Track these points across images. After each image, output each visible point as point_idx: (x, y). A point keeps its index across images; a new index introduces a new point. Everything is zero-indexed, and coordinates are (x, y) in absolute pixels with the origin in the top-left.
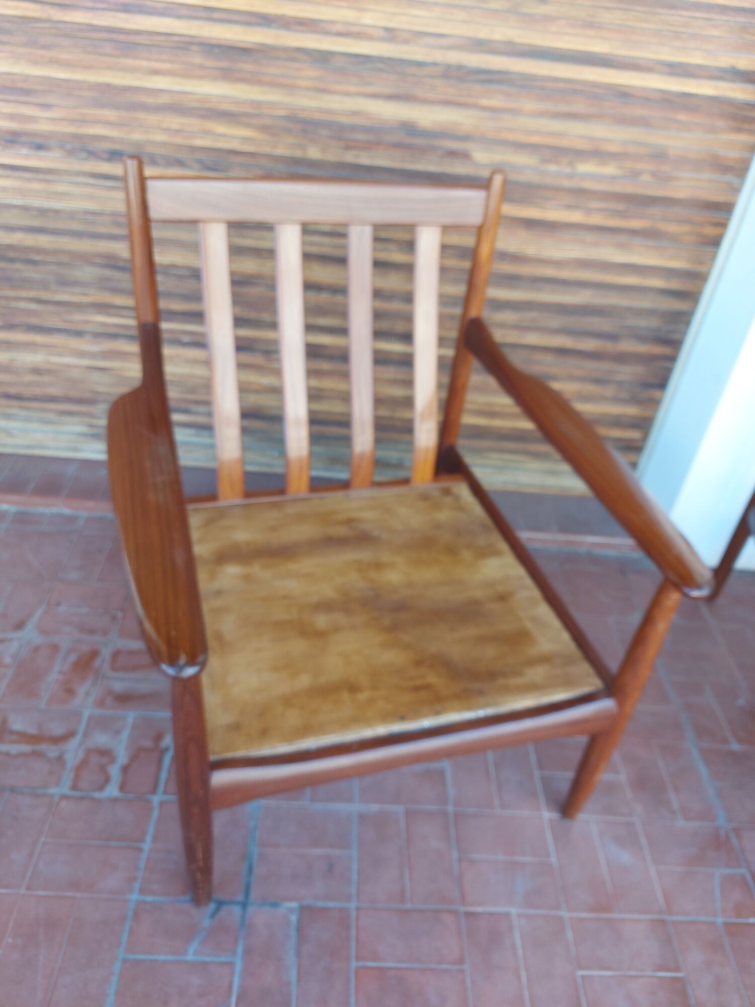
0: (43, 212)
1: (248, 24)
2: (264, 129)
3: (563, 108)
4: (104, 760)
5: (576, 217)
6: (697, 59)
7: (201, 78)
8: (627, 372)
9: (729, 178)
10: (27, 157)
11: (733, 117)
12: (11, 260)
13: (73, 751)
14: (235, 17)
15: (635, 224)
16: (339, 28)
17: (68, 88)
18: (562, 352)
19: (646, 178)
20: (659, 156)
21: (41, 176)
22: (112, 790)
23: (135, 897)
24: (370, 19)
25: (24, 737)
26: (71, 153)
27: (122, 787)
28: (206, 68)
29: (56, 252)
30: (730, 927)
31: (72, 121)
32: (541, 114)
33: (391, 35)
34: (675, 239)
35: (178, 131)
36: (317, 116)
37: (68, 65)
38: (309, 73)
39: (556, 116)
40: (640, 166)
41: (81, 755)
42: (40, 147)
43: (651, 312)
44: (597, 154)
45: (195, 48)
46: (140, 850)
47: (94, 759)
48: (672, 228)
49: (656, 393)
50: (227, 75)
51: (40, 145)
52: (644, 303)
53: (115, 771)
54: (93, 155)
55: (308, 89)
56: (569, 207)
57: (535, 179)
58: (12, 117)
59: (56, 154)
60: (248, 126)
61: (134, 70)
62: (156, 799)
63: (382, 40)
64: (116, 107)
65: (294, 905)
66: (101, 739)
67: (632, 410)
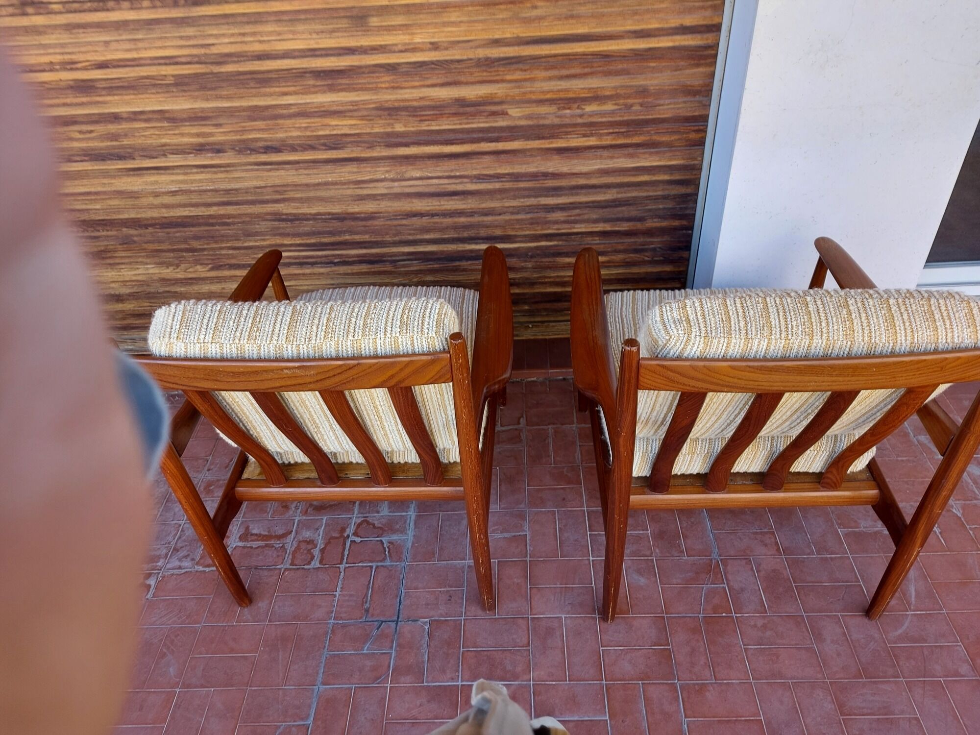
0: (228, 191)
1: (340, 55)
2: (362, 118)
3: (565, 72)
4: (310, 547)
5: (592, 141)
6: (654, 25)
7: (316, 93)
9: (697, 98)
10: (212, 159)
11: (691, 58)
12: (212, 225)
13: (290, 543)
14: (331, 52)
15: (636, 140)
16: (400, 47)
17: (231, 112)
18: (604, 234)
19: (637, 108)
20: (643, 92)
21: (223, 169)
22: (315, 563)
23: (332, 621)
24: (420, 38)
25: (259, 537)
26: (240, 152)
27: (321, 562)
28: (317, 86)
29: (240, 216)
30: (708, 620)
31: (236, 132)
32: (550, 79)
33: (435, 46)
34: (669, 145)
35: (306, 128)
36: (396, 104)
37: (229, 98)
38: (386, 79)
39: (561, 78)
40: (630, 101)
41: (295, 545)
42: (219, 151)
43: (665, 197)
44: (597, 98)
45: (308, 75)
46: (335, 596)
47: (303, 546)
48: (665, 138)
49: (685, 254)
50: (332, 89)
51: (218, 149)
53: (316, 552)
54: (254, 151)
55: (387, 88)
56: (585, 136)
57: (557, 121)
58: (198, 135)
59: (231, 153)
60: (351, 117)
61: (271, 95)
62: (342, 567)
63: (430, 50)
64: (264, 119)
65: (428, 620)
66: (307, 534)
67: (668, 268)
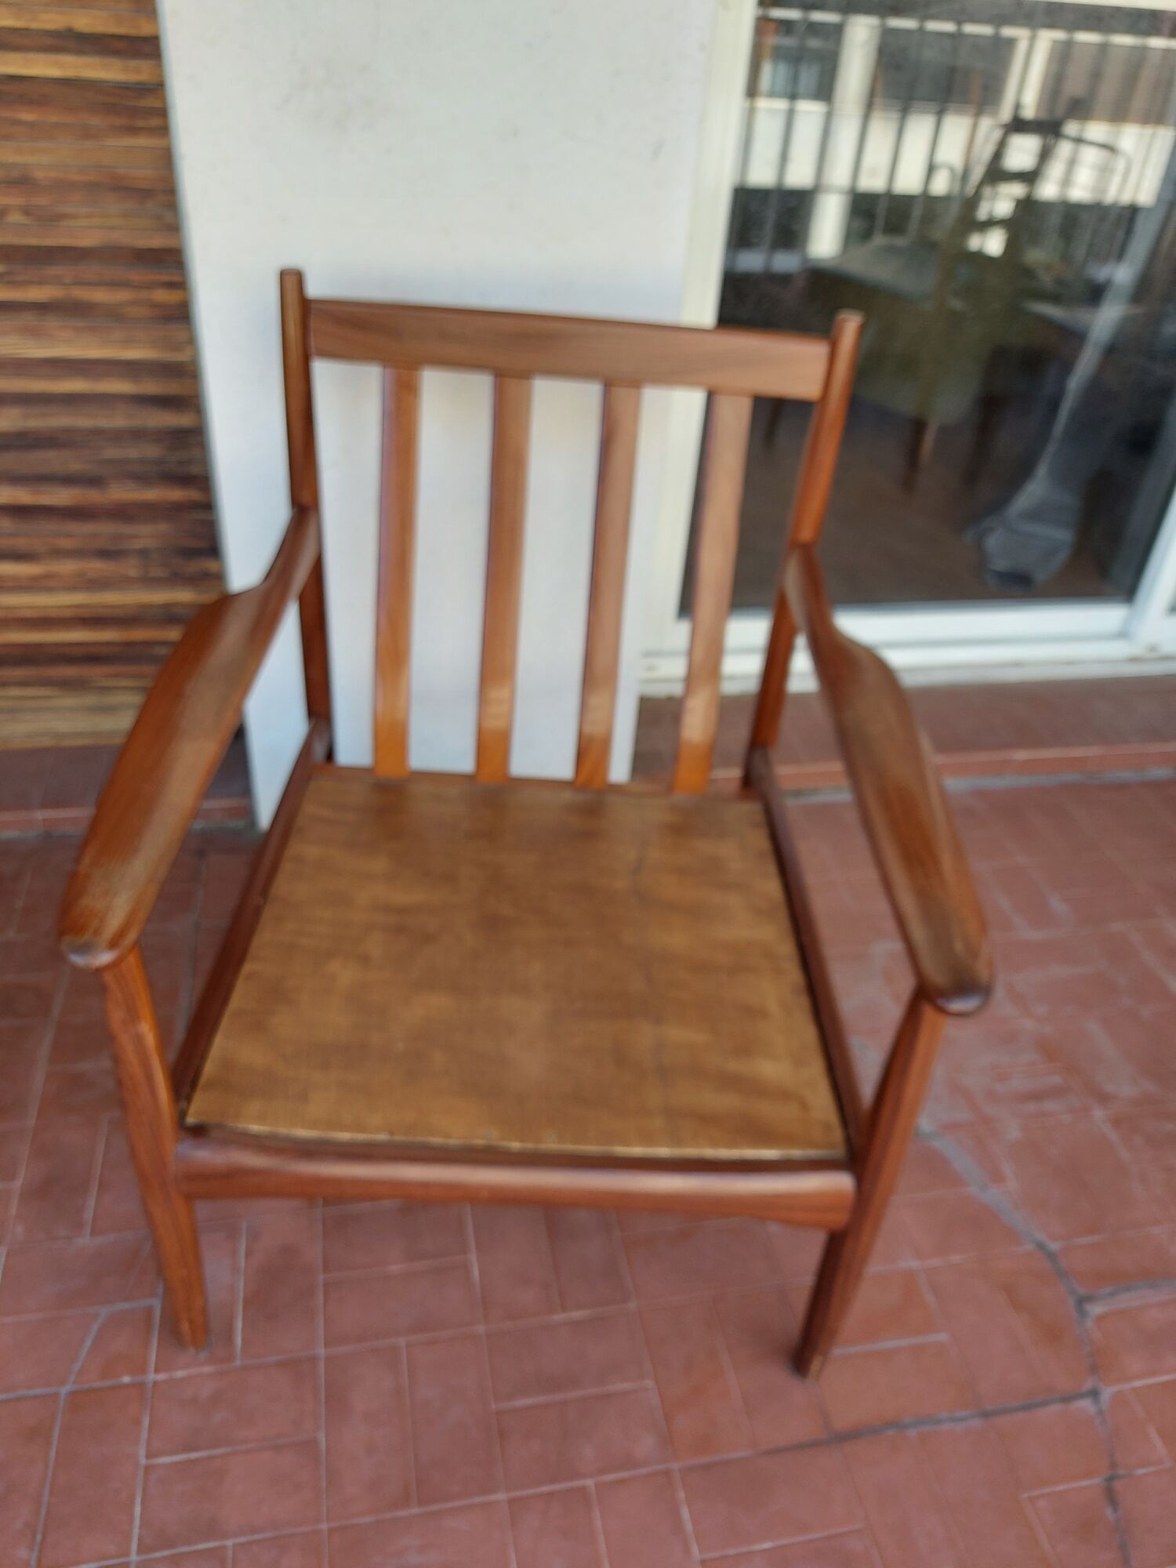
8: (146, 535)
11: (112, 110)
15: (38, 294)
18: (19, 511)
19: (15, 218)
20: (22, 182)
34: (114, 314)
43: (137, 435)
48: (100, 296)
49: (211, 565)
52: (118, 420)
